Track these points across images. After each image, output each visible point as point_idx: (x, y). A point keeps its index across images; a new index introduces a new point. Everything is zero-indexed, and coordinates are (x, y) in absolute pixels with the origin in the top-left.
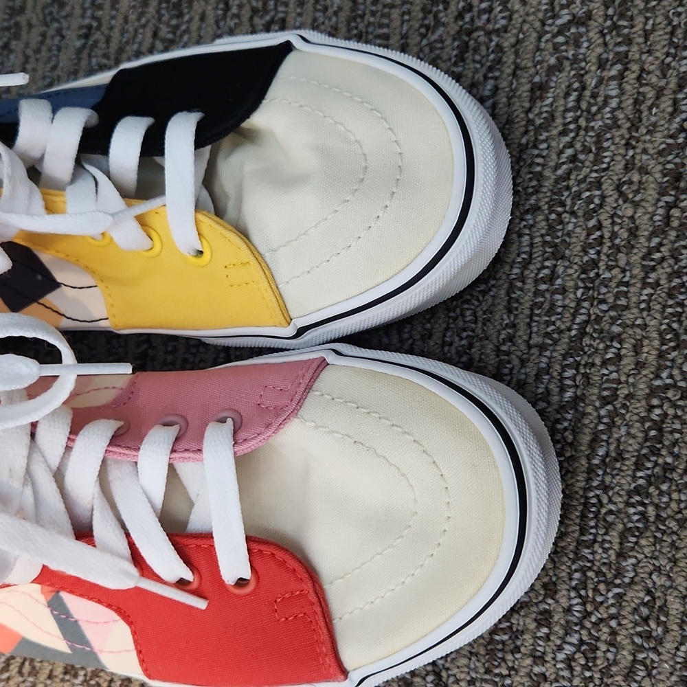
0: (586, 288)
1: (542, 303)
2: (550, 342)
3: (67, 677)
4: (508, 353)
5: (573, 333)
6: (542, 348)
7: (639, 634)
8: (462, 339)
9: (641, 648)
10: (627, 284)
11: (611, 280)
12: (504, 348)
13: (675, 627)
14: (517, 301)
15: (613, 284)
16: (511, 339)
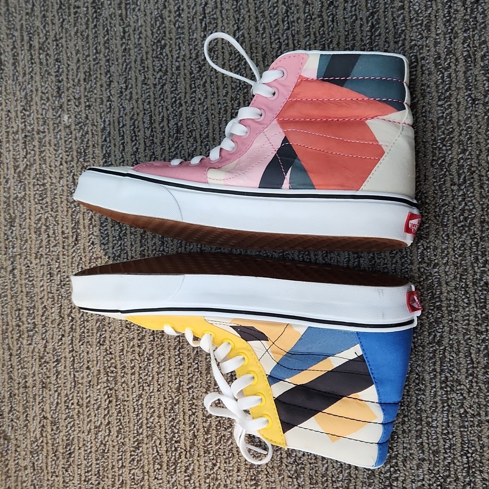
3: (206, 455)
7: (417, 390)
9: (418, 395)
10: (386, 264)
13: (428, 384)
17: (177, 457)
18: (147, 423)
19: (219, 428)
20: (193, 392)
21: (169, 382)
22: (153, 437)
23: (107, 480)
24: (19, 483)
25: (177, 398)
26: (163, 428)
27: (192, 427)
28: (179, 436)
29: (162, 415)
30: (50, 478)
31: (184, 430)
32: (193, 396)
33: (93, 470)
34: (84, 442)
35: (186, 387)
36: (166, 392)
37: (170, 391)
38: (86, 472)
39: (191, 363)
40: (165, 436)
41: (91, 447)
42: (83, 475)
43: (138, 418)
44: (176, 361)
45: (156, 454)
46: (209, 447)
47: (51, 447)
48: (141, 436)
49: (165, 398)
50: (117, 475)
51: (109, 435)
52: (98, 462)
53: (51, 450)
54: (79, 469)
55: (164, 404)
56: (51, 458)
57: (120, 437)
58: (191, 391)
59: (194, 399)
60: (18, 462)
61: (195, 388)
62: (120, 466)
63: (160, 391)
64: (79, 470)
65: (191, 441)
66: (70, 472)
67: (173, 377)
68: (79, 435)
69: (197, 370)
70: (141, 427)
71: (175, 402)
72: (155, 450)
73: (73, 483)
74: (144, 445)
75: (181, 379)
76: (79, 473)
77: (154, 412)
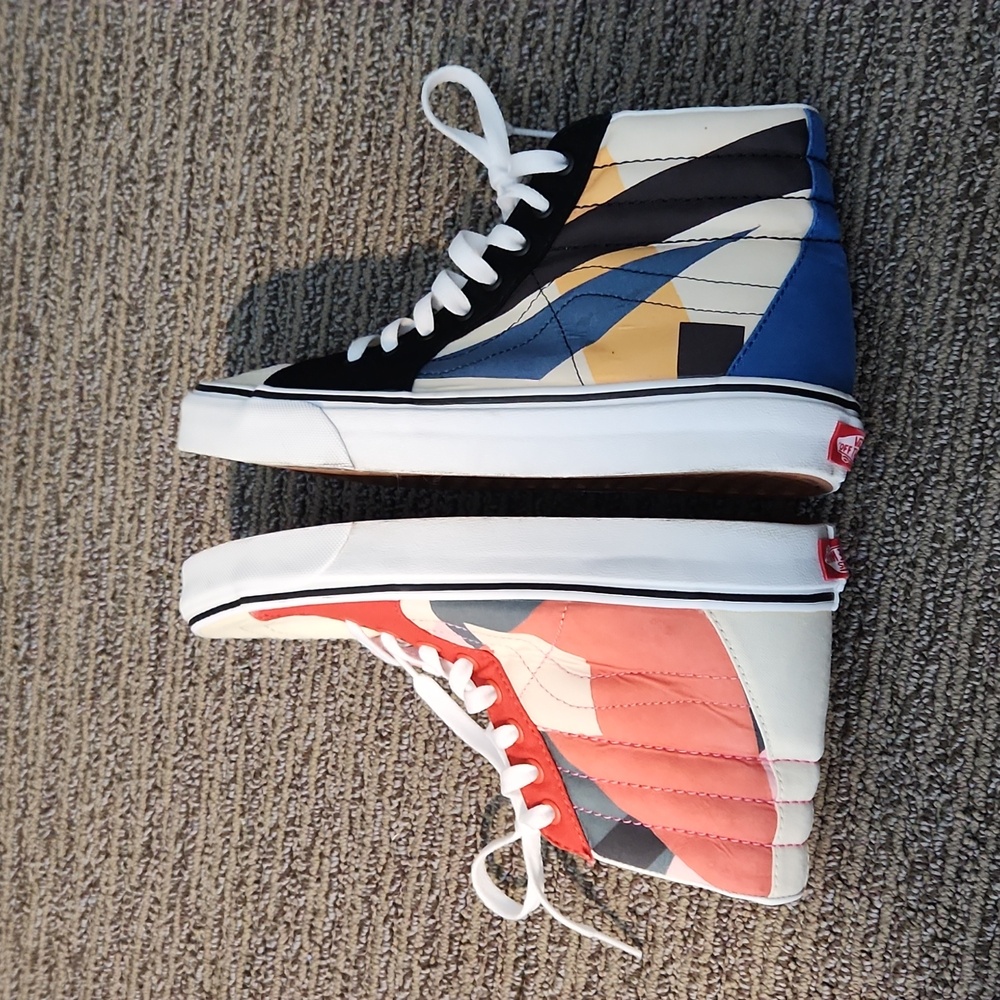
0: (869, 27)
1: (833, 42)
2: (839, 74)
4: (806, 86)
5: (858, 65)
6: (833, 79)
8: (767, 79)
11: (887, 17)
12: (804, 82)
14: (813, 41)
15: (890, 21)
16: (808, 74)
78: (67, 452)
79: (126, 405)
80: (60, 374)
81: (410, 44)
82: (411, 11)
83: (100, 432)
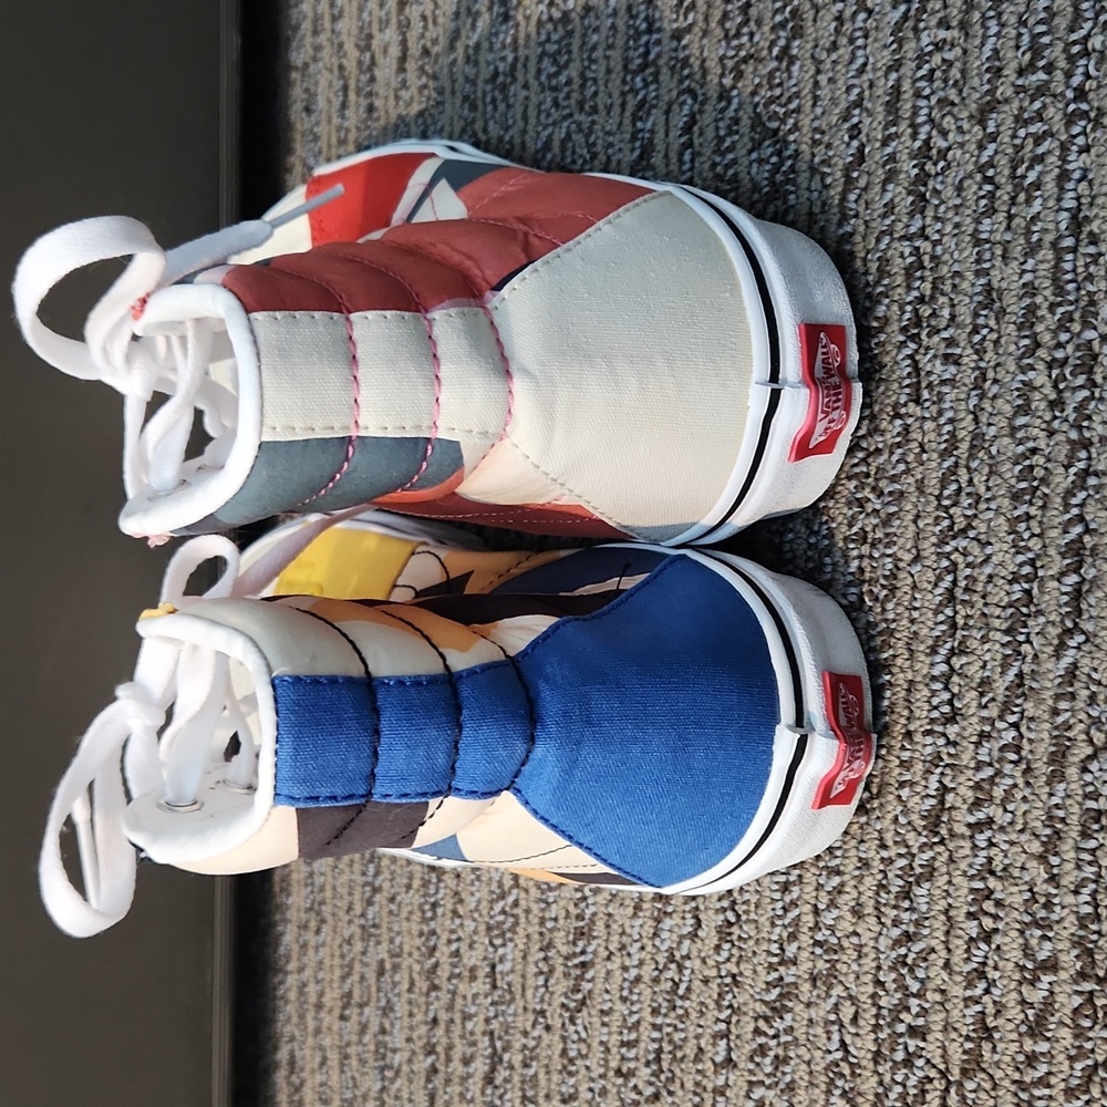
17: (913, 1091)
18: (816, 927)
19: (1087, 1023)
20: (991, 844)
21: (902, 785)
22: (830, 987)
23: (680, 1093)
24: (457, 1017)
25: (929, 854)
26: (869, 963)
27: (978, 991)
28: (924, 1012)
29: (869, 910)
30: (529, 1029)
31: (943, 992)
32: (990, 860)
33: (642, 1045)
34: (625, 939)
35: (963, 818)
36: (887, 823)
37: (902, 820)
38: (623, 1044)
39: (992, 722)
40: (874, 996)
41: (641, 963)
42: (614, 1050)
43: (788, 899)
44: (935, 701)
45: (839, 1055)
46: (1037, 1093)
47: (537, 928)
48: (793, 970)
49: (884, 846)
50: (710, 1086)
51: (694, 936)
52: (659, 1021)
53: (537, 936)
54: (604, 1024)
55: (877, 865)
56: (536, 963)
57: (725, 954)
58: (981, 840)
59: (992, 873)
60: (457, 951)
61: (1002, 829)
62: (719, 1059)
63: (867, 812)
64: (605, 1030)
65: (969, 1045)
66: (580, 1028)
67: (919, 767)
68: (610, 910)
69: (1013, 757)
70: (793, 937)
71: (918, 870)
72: (836, 1037)
73: (588, 1068)
74: (799, 1008)
75: (947, 781)
76: (604, 1039)
77: (839, 890)
78: (480, 1066)
79: (545, 1007)
80: (468, 941)
81: (917, 401)
82: (915, 338)
83: (517, 1045)
